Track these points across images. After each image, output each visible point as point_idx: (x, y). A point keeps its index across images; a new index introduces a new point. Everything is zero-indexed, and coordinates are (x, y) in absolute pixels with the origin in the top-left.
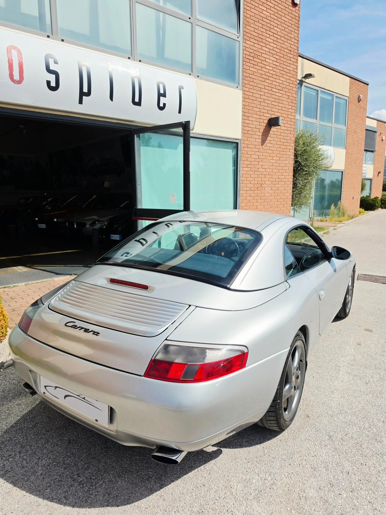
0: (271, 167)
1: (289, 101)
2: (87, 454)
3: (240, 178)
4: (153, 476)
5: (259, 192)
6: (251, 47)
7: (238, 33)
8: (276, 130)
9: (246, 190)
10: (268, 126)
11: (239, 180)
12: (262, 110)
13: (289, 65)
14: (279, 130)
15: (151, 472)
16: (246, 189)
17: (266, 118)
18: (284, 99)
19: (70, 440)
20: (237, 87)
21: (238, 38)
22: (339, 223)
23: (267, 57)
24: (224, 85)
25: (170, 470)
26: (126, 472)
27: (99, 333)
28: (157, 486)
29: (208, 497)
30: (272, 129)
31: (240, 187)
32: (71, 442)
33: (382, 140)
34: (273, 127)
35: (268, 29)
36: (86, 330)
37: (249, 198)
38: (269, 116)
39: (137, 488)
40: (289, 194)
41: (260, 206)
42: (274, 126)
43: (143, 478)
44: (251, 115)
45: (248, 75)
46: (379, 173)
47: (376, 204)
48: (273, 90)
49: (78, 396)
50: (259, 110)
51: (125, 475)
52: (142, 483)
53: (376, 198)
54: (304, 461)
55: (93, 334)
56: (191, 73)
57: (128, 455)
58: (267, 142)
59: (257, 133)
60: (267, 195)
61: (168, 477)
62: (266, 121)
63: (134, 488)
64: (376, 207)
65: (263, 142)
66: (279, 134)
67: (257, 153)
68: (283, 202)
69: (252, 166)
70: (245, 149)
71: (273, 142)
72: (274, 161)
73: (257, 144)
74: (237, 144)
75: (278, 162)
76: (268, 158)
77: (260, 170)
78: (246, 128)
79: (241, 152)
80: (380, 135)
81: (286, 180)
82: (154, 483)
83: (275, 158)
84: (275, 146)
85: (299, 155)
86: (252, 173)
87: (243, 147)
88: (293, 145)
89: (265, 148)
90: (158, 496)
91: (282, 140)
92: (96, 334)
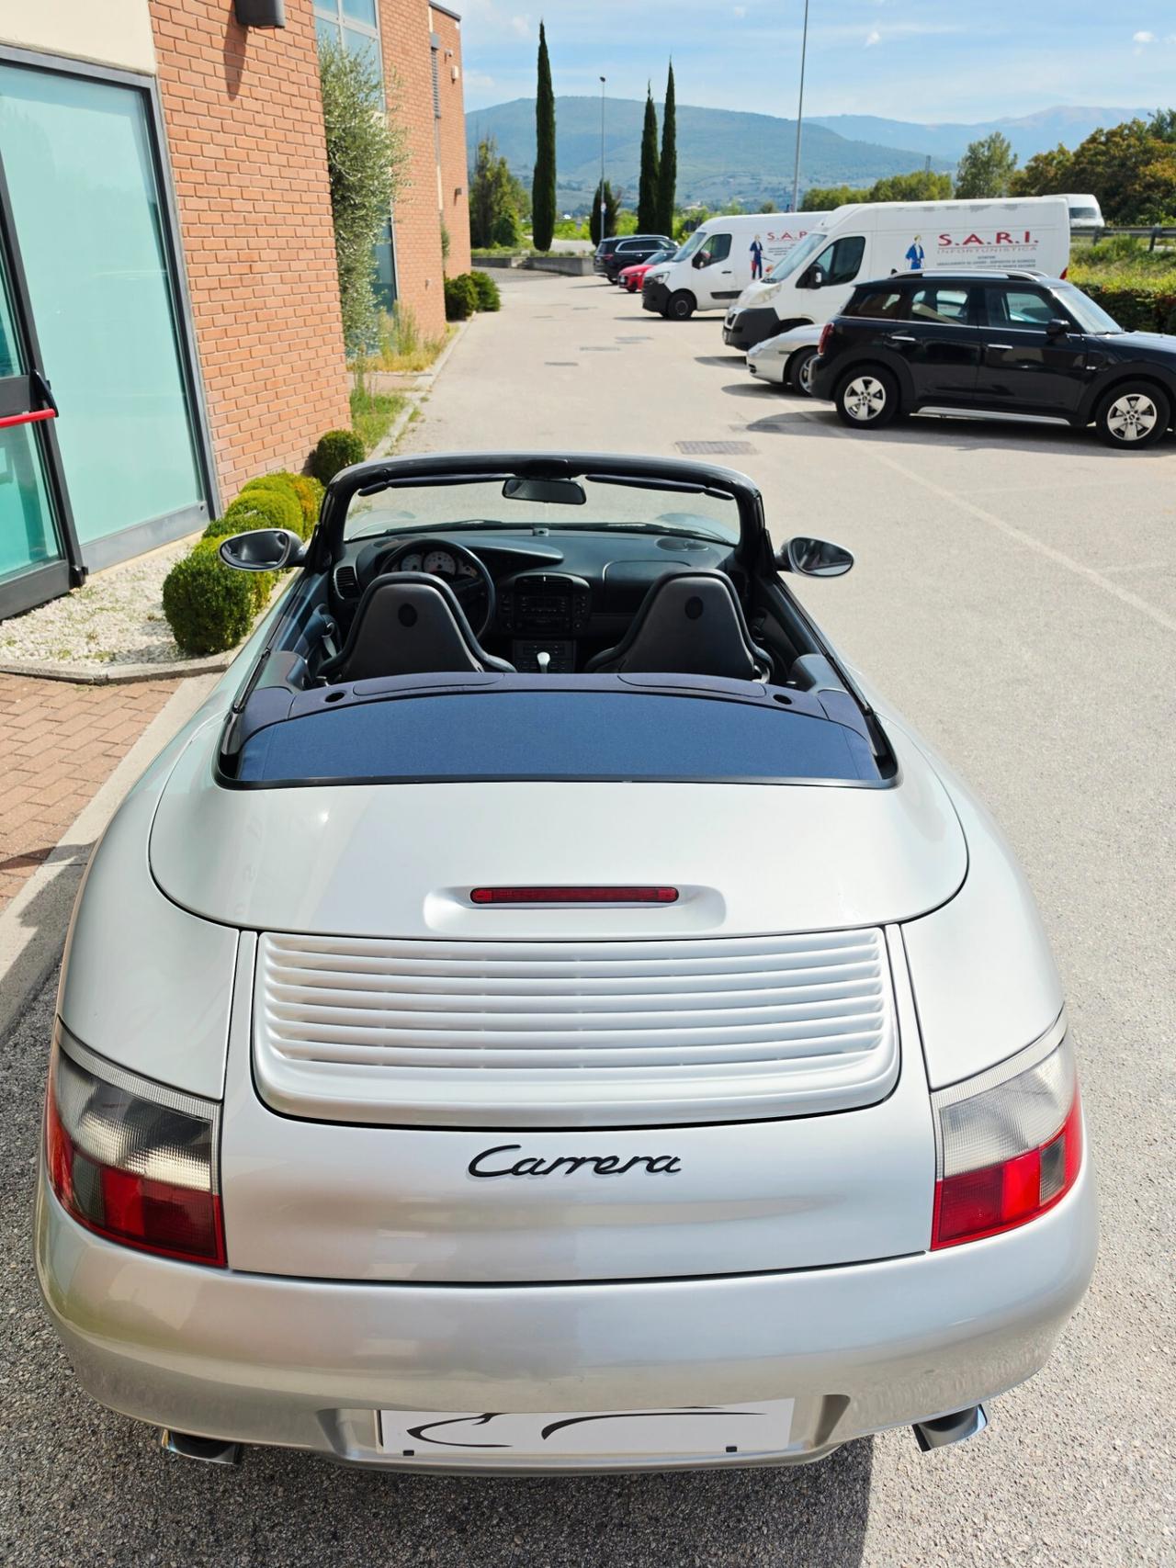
0: (269, 195)
2: (565, 1528)
3: (182, 239)
5: (248, 292)
8: (261, 43)
9: (209, 289)
10: (235, 23)
11: (180, 249)
14: (272, 45)
16: (206, 282)
22: (415, 373)
27: (676, 1160)
28: (857, 1492)
30: (251, 39)
31: (188, 278)
33: (453, 80)
34: (251, 28)
36: (603, 1166)
37: (221, 319)
39: (824, 1538)
40: (332, 295)
41: (259, 346)
42: (254, 26)
43: (799, 1494)
46: (457, 192)
47: (468, 299)
51: (746, 1520)
52: (815, 1513)
53: (465, 279)
55: (650, 1169)
58: (243, 90)
59: (208, 52)
60: (272, 301)
62: (228, 4)
63: (816, 1544)
64: (468, 308)
65: (233, 89)
66: (272, 58)
67: (220, 137)
68: (322, 326)
69: (213, 192)
70: (178, 118)
71: (259, 92)
72: (274, 171)
73: (212, 96)
74: (145, 93)
75: (286, 172)
76: (255, 155)
77: (238, 205)
78: (167, 28)
79: (168, 129)
80: (445, 60)
81: (317, 243)
82: (844, 1490)
83: (275, 158)
84: (270, 108)
85: (333, 147)
86: (216, 217)
87: (171, 110)
88: (318, 106)
89: (239, 114)
90: (894, 1522)
91: (286, 87)
92: (667, 1168)
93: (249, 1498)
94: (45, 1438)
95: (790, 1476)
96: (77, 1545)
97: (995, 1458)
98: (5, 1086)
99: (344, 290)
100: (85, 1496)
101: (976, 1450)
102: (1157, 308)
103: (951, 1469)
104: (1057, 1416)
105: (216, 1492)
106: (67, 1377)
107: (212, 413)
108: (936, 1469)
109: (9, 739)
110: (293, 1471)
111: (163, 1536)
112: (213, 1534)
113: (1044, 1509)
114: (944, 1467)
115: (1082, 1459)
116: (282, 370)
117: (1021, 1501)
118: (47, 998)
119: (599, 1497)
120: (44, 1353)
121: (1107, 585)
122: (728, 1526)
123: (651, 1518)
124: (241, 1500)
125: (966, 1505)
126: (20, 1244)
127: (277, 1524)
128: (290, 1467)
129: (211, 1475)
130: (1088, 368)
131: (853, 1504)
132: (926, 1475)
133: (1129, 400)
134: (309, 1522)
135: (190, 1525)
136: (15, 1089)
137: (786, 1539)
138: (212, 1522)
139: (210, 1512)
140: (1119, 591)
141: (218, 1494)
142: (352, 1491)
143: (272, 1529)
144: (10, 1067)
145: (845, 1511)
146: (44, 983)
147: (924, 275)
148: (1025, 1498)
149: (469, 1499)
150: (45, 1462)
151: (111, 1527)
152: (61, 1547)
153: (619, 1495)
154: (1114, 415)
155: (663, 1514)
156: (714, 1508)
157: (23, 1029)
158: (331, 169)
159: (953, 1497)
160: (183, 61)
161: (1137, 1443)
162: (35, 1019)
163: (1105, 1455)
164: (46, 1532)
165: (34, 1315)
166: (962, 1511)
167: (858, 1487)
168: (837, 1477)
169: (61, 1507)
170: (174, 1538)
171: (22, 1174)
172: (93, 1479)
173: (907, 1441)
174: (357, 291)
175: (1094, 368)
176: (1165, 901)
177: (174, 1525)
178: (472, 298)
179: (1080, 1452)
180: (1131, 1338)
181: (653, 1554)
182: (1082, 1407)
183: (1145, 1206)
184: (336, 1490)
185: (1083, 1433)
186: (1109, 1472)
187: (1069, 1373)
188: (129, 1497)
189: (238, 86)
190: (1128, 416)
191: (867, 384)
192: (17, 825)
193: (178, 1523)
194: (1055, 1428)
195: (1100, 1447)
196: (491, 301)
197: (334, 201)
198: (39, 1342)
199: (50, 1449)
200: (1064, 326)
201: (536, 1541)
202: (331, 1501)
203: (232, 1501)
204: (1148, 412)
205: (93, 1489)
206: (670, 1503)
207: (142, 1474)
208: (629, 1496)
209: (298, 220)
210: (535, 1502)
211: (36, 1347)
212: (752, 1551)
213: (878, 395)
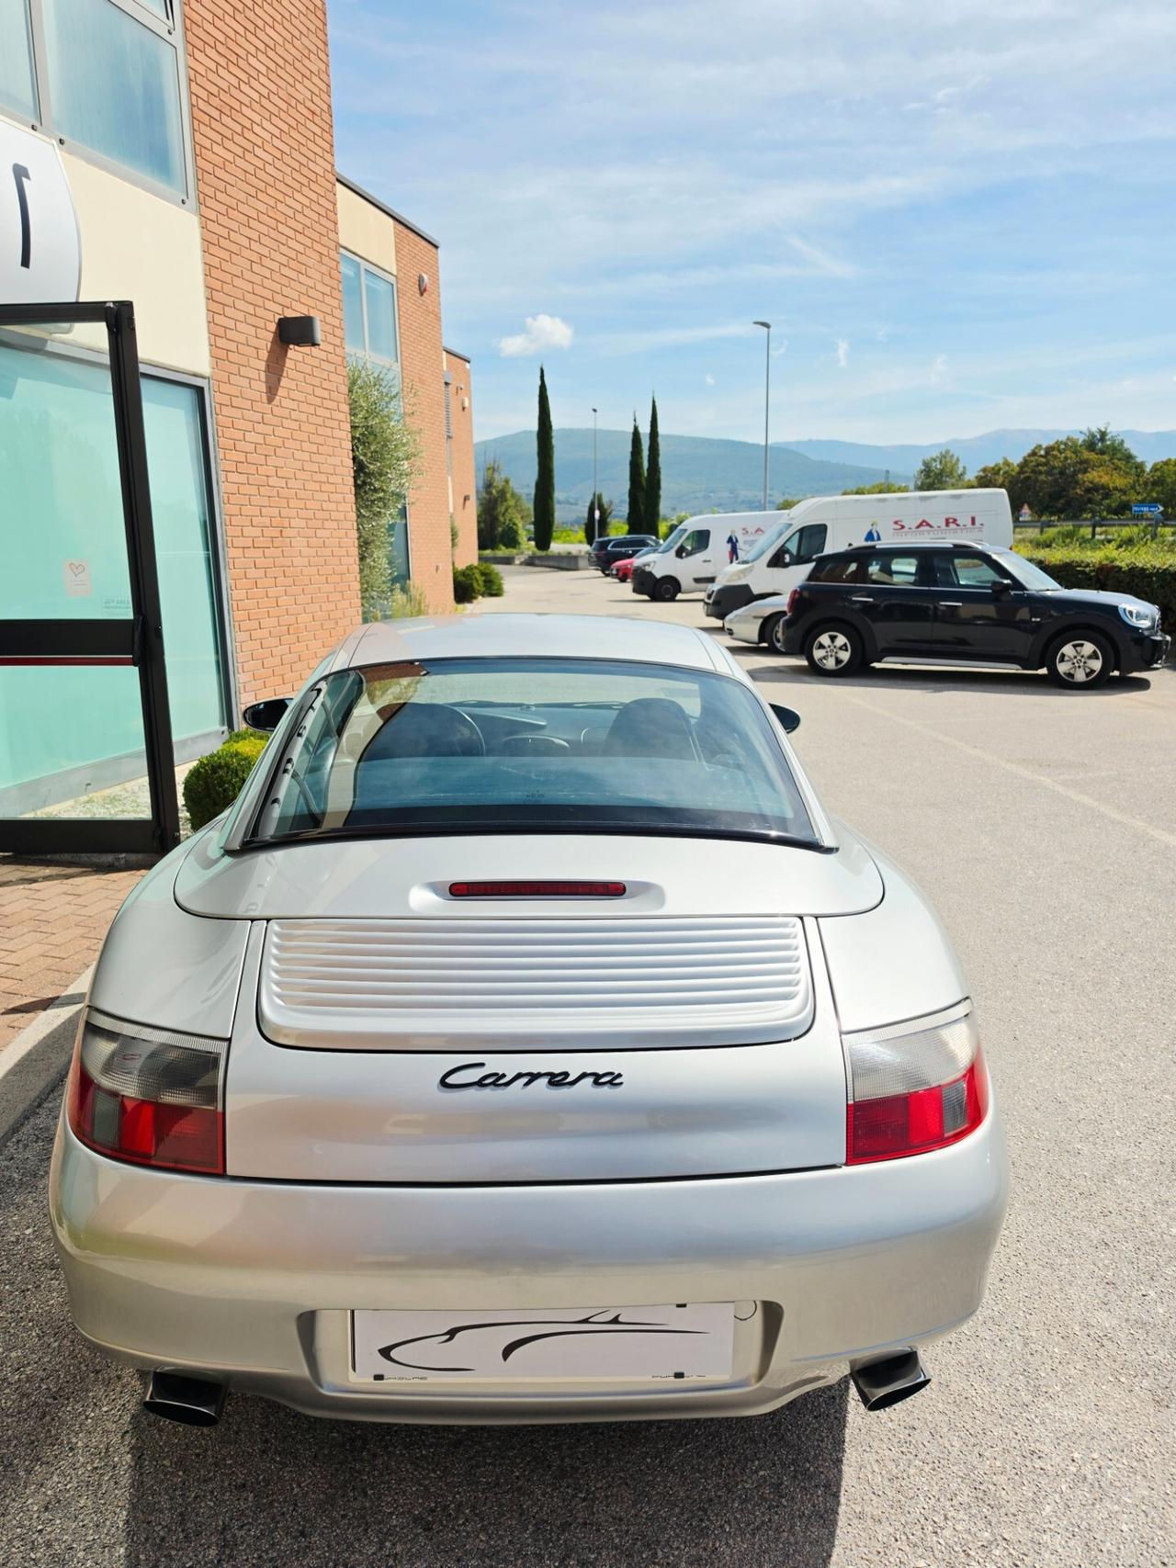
0: (299, 475)
1: (324, 269)
2: (530, 1527)
3: (223, 505)
4: (778, 1478)
5: (277, 552)
6: (212, 76)
7: (168, 18)
8: (299, 357)
9: (244, 548)
10: (278, 341)
11: (220, 513)
12: (259, 290)
13: (312, 156)
14: (308, 359)
15: (761, 1468)
16: (239, 542)
17: (270, 316)
18: (310, 262)
19: (417, 1519)
20: (183, 202)
21: (170, 33)
23: (257, 118)
24: (147, 189)
25: (799, 1437)
26: (705, 1511)
27: (620, 1075)
28: (818, 1496)
29: (953, 1450)
30: (290, 354)
31: (225, 538)
32: (428, 1523)
33: (464, 409)
34: (291, 346)
35: (251, 27)
36: (557, 1080)
37: (252, 573)
38: (279, 309)
39: (785, 1534)
40: (352, 560)
41: (285, 597)
42: (295, 344)
43: (762, 1498)
44: (229, 301)
45: (209, 168)
46: (466, 498)
47: (475, 585)
48: (281, 228)
49: (585, 1321)
50: (249, 287)
51: (709, 1520)
52: (777, 1514)
53: (472, 570)
54: (1013, 1259)
55: (596, 1083)
56: (37, 124)
57: (649, 1460)
58: (281, 392)
59: (254, 363)
60: (297, 561)
61: (816, 1457)
62: (273, 327)
63: (777, 1539)
64: (474, 592)
65: (272, 391)
66: (308, 369)
67: (260, 428)
68: (341, 584)
69: (252, 469)
70: (225, 411)
71: (295, 395)
72: (306, 456)
73: (256, 396)
74: (199, 391)
75: (315, 458)
76: (289, 443)
77: (273, 481)
78: (221, 342)
79: (216, 419)
80: (457, 392)
81: (341, 516)
82: (806, 1495)
83: (306, 446)
84: (304, 407)
85: (358, 442)
86: (253, 490)
87: (220, 404)
88: (346, 408)
89: (277, 411)
90: (856, 1521)
91: (318, 392)
92: (610, 1082)
93: (219, 1503)
94: (23, 1454)
95: (752, 1483)
96: (49, 1540)
97: (955, 1469)
98: (5, 1173)
99: (362, 558)
100: (59, 1501)
101: (936, 1462)
102: (1097, 575)
103: (912, 1478)
104: (1016, 1434)
105: (188, 1497)
106: (48, 1405)
107: (239, 650)
108: (897, 1478)
109: (29, 908)
110: (264, 1479)
111: (134, 1534)
112: (183, 1531)
113: (1003, 1511)
114: (905, 1476)
115: (1042, 1469)
116: (303, 618)
117: (981, 1503)
118: (51, 1105)
119: (564, 1501)
120: (27, 1385)
121: (1060, 788)
122: (691, 1525)
123: (614, 1518)
124: (212, 1504)
125: (926, 1507)
126: (11, 1297)
127: (245, 1525)
128: (261, 1477)
129: (184, 1484)
130: (1033, 620)
131: (814, 1506)
132: (886, 1483)
133: (1075, 646)
134: (278, 1522)
135: (160, 1524)
136: (15, 1175)
137: (748, 1535)
138: (183, 1522)
139: (181, 1514)
140: (1072, 794)
141: (190, 1500)
142: (321, 1496)
143: (241, 1528)
144: (12, 1158)
145: (806, 1512)
146: (49, 1094)
147: (877, 547)
148: (984, 1502)
149: (436, 1502)
150: (22, 1473)
151: (83, 1526)
152: (33, 1542)
153: (584, 1499)
154: (1062, 660)
155: (627, 1515)
156: (677, 1510)
157: (27, 1128)
158: (354, 459)
159: (914, 1501)
160: (234, 369)
161: (1095, 1456)
162: (40, 1121)
163: (1063, 1466)
164: (19, 1530)
165: (19, 1354)
166: (922, 1511)
167: (820, 1492)
168: (799, 1484)
169: (36, 1509)
170: (145, 1536)
171: (17, 1242)
172: (68, 1487)
173: (868, 1454)
174: (374, 561)
175: (1038, 620)
176: (1118, 1026)
177: (145, 1525)
178: (479, 585)
179: (1039, 1463)
180: (1088, 1371)
181: (616, 1548)
182: (1041, 1427)
183: (1100, 1265)
184: (305, 1495)
185: (1041, 1448)
186: (1068, 1480)
187: (1027, 1399)
188: (102, 1502)
189: (277, 389)
190: (1075, 661)
191: (833, 638)
192: (32, 973)
193: (149, 1523)
194: (1014, 1443)
195: (1058, 1459)
196: (495, 588)
197: (356, 485)
198: (23, 1376)
199: (27, 1463)
200: (1007, 584)
201: (501, 1537)
202: (299, 1505)
203: (203, 1504)
204: (1094, 656)
205: (67, 1495)
206: (634, 1506)
207: (116, 1483)
208: (593, 1500)
209: (325, 496)
210: (501, 1505)
211: (19, 1380)
212: (713, 1545)
213: (843, 648)
